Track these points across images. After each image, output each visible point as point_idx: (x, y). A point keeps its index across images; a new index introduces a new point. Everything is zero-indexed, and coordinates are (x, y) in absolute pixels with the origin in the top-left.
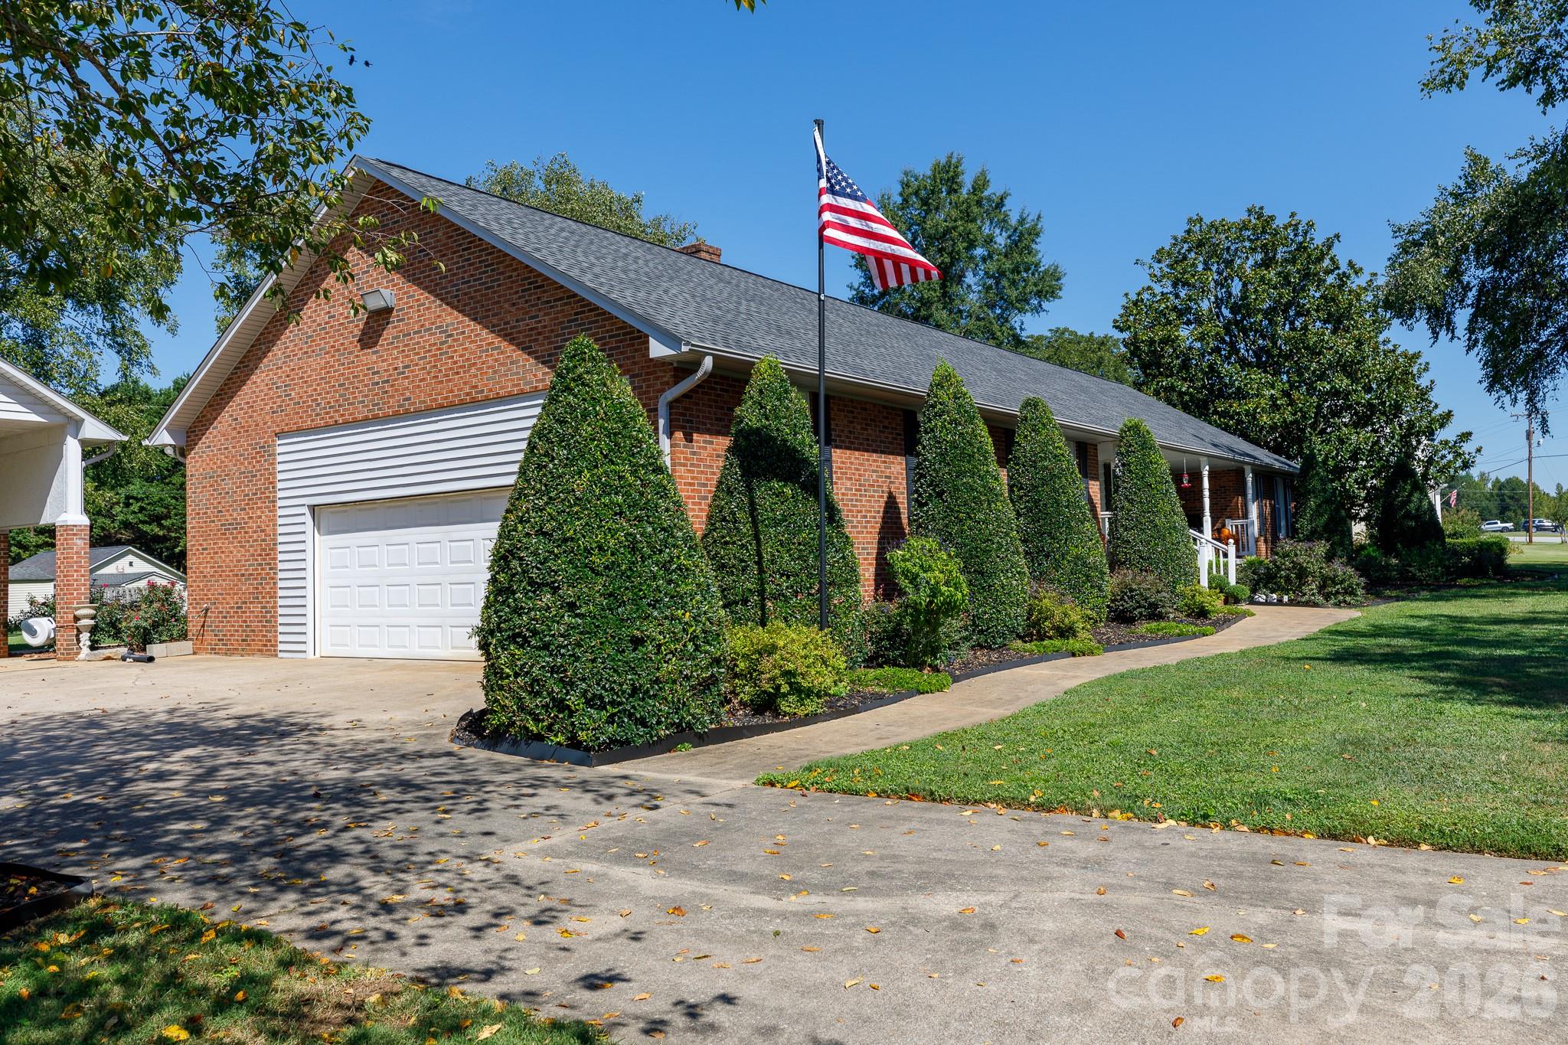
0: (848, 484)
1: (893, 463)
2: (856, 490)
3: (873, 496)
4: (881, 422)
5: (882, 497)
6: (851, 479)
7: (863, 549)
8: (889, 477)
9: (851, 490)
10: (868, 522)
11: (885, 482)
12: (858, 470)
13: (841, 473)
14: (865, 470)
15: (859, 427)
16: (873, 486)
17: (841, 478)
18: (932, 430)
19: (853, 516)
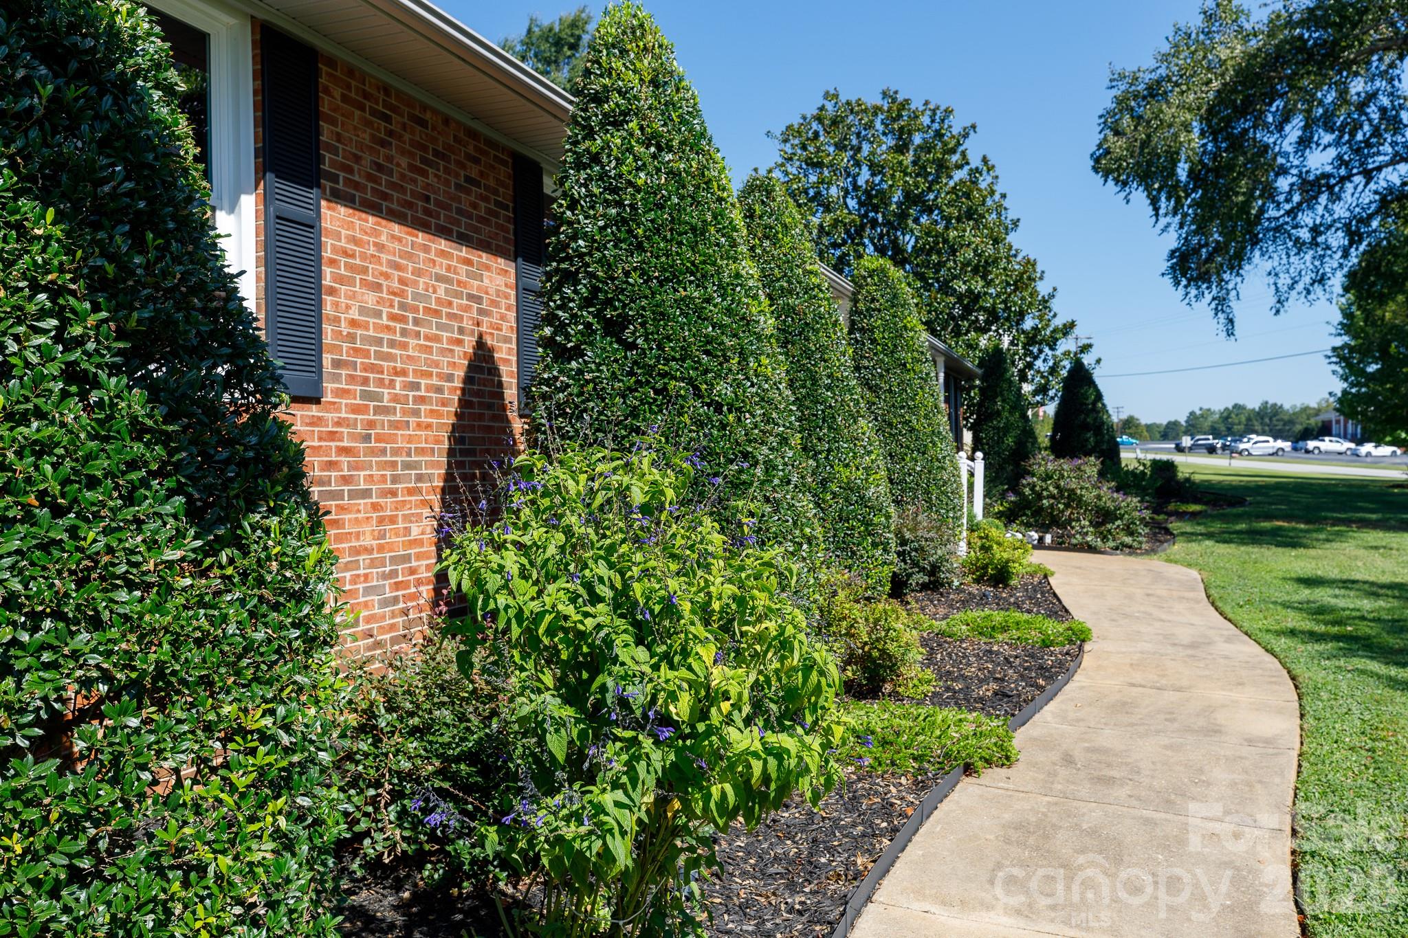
0: (370, 299)
1: (488, 268)
2: (393, 317)
3: (437, 339)
4: (462, 166)
5: (459, 342)
6: (377, 287)
7: (407, 466)
8: (478, 300)
9: (378, 314)
10: (422, 400)
11: (467, 309)
12: (398, 267)
13: (349, 267)
14: (418, 273)
15: (404, 162)
16: (437, 313)
17: (349, 282)
18: (595, 159)
19: (381, 383)
